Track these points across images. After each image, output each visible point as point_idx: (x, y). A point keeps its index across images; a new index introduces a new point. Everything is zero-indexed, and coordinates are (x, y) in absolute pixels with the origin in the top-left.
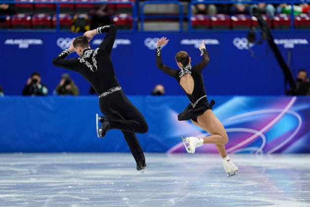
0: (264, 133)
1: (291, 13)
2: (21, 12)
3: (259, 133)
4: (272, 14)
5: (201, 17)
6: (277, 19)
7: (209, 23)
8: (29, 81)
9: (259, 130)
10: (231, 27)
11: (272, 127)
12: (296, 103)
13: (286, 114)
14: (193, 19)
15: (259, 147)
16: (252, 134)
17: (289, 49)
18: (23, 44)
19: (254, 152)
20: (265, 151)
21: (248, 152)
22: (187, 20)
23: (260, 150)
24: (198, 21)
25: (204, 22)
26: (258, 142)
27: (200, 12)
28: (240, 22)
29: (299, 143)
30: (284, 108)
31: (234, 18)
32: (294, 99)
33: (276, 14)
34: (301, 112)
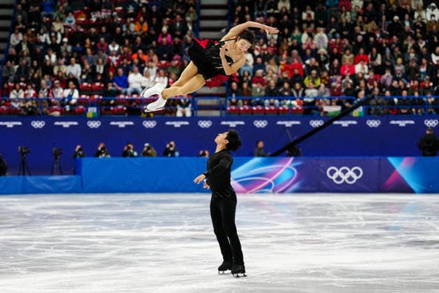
0: (273, 181)
1: (290, 105)
2: (120, 104)
3: (270, 180)
4: (278, 105)
5: (234, 108)
6: (281, 108)
7: (238, 111)
8: (126, 148)
9: (270, 178)
10: (252, 113)
11: (279, 176)
12: (294, 161)
13: (287, 168)
14: (228, 108)
15: (270, 188)
16: (265, 181)
17: (288, 128)
18: (122, 124)
19: (267, 192)
20: (274, 191)
21: (263, 192)
22: (224, 109)
23: (271, 190)
24: (231, 110)
25: (235, 110)
26: (269, 186)
27: (233, 104)
28: (258, 110)
29: (295, 186)
30: (285, 164)
31: (254, 108)
32: (292, 159)
33: (280, 105)
34: (297, 167)
